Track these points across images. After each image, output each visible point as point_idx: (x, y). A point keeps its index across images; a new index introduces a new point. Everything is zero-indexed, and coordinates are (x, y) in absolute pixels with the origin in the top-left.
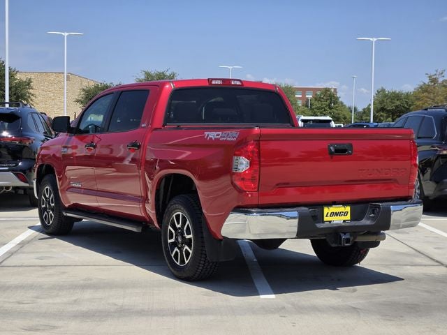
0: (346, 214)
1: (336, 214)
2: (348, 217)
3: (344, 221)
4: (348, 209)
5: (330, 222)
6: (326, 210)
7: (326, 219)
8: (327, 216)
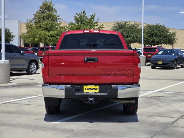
0: (96, 89)
1: (91, 89)
2: (98, 91)
3: (95, 93)
4: (98, 87)
5: (87, 92)
6: (85, 87)
7: (84, 91)
8: (85, 90)
